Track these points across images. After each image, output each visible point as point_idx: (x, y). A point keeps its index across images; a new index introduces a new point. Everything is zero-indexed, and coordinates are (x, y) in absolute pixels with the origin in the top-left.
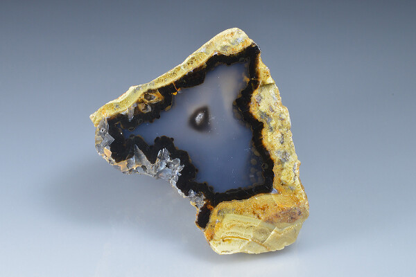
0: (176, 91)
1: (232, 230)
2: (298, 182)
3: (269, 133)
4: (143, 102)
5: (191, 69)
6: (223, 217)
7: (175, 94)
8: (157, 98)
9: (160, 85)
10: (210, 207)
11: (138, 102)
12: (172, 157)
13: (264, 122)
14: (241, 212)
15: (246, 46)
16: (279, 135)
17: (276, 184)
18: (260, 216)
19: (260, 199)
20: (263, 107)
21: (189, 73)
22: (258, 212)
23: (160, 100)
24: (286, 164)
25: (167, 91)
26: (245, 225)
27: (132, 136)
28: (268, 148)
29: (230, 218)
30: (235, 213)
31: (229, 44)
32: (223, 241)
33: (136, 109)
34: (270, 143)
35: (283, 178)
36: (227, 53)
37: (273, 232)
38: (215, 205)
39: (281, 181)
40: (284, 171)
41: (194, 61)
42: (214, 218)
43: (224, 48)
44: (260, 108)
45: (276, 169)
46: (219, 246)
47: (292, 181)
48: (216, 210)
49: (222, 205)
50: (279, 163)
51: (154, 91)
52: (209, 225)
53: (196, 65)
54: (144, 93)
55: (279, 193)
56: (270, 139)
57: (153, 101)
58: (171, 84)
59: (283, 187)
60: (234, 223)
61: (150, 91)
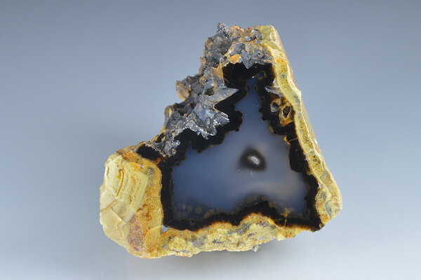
0: (288, 139)
1: (130, 180)
2: (170, 254)
3: (226, 231)
4: (283, 104)
5: (309, 159)
6: (146, 173)
7: (285, 139)
8: (284, 120)
9: (297, 124)
10: (159, 161)
11: (283, 99)
12: (218, 128)
13: (239, 227)
14: (147, 192)
15: (321, 218)
16: (222, 240)
17: (171, 231)
18: (141, 212)
19: (158, 213)
20: (254, 227)
21: (304, 157)
22: (145, 210)
23: (281, 122)
24: (191, 244)
25: (290, 131)
26: (133, 195)
27: (248, 88)
28: (212, 228)
29: (143, 180)
30: (148, 186)
31: (327, 201)
32: (120, 170)
33: (277, 96)
34: (216, 230)
35: (177, 239)
36: (318, 198)
37: (120, 219)
38: (160, 166)
39: (174, 236)
40: (184, 241)
41: (316, 163)
42: (146, 163)
43: (324, 196)
44: (254, 225)
45: (187, 233)
46: (115, 165)
47: (172, 248)
48: (154, 166)
49: (158, 173)
50: (193, 236)
51: (292, 117)
52: (139, 157)
53: (312, 164)
54: (292, 107)
55: (162, 233)
56: (220, 230)
57: (281, 115)
58: (296, 136)
59: (167, 237)
60: (137, 184)
61: (293, 113)
